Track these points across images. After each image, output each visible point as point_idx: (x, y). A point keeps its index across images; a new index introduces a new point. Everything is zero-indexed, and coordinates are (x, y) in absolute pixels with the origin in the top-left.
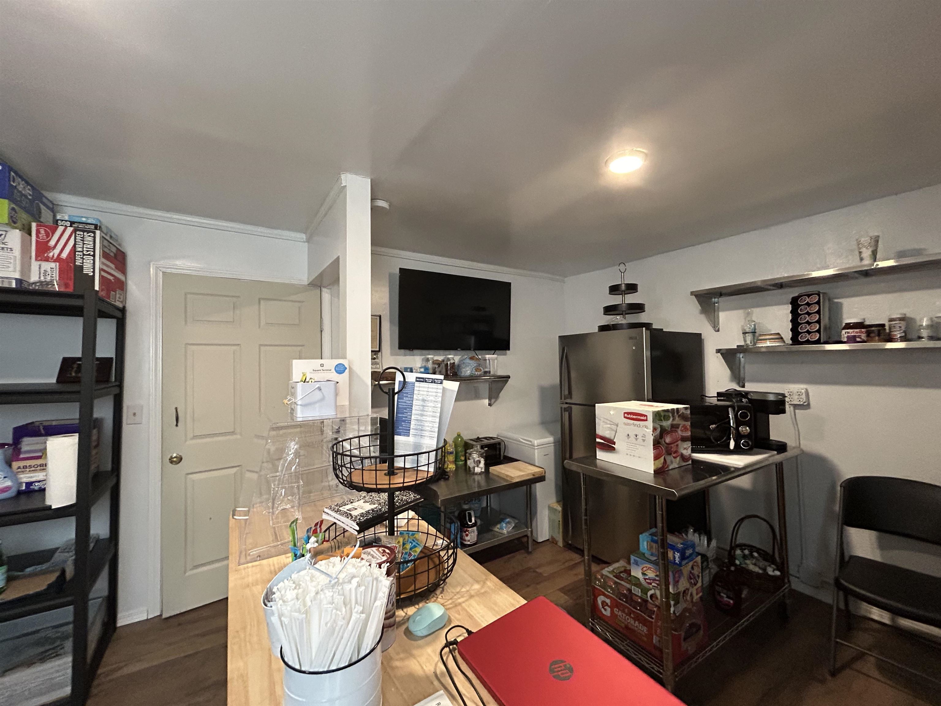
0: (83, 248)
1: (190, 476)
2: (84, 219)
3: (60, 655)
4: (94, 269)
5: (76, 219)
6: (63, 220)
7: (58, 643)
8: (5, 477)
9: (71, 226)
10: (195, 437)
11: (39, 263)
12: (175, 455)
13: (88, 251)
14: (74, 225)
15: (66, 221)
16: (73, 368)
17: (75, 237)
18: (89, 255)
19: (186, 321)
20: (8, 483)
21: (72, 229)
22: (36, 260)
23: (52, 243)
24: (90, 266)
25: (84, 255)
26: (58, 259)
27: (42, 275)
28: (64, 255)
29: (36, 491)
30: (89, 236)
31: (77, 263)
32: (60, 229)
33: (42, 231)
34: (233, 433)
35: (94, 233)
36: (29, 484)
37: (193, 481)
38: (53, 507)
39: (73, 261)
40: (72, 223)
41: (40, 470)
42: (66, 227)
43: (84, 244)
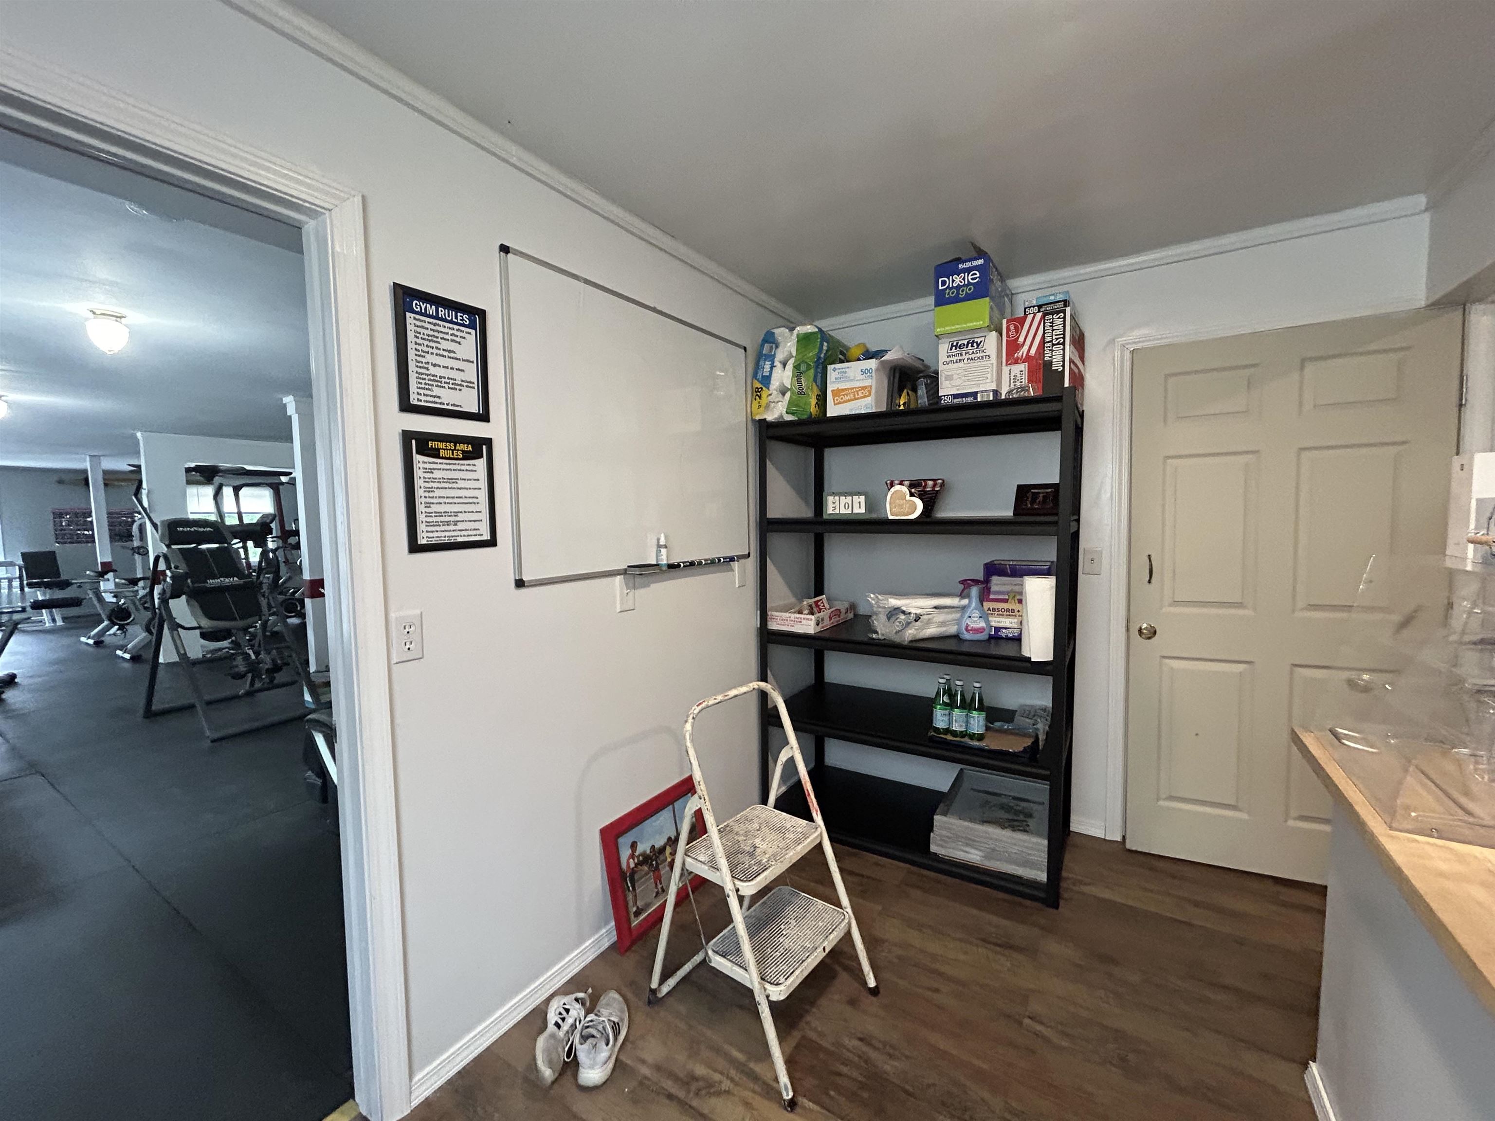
0: (1052, 336)
1: (1167, 661)
2: (1052, 298)
3: (1027, 832)
4: (1064, 361)
5: (1045, 301)
6: (1030, 307)
7: (1022, 817)
8: (980, 617)
9: (1039, 311)
10: (1175, 603)
11: (1009, 367)
12: (1145, 626)
13: (1057, 339)
14: (1041, 310)
15: (1034, 307)
16: (1028, 498)
17: (1044, 323)
18: (1058, 344)
19: (1165, 421)
20: (982, 624)
21: (1041, 314)
22: (1007, 365)
23: (1021, 339)
24: (1060, 358)
25: (1053, 345)
26: (1028, 359)
27: (1012, 381)
28: (1033, 351)
29: (1002, 638)
30: (1059, 318)
31: (1045, 359)
32: (1030, 317)
33: (1012, 327)
34: (1239, 605)
35: (1064, 312)
36: (998, 629)
37: (1172, 668)
38: (1032, 660)
39: (1042, 357)
40: (1040, 307)
41: (1007, 615)
42: (1035, 314)
43: (1053, 330)
